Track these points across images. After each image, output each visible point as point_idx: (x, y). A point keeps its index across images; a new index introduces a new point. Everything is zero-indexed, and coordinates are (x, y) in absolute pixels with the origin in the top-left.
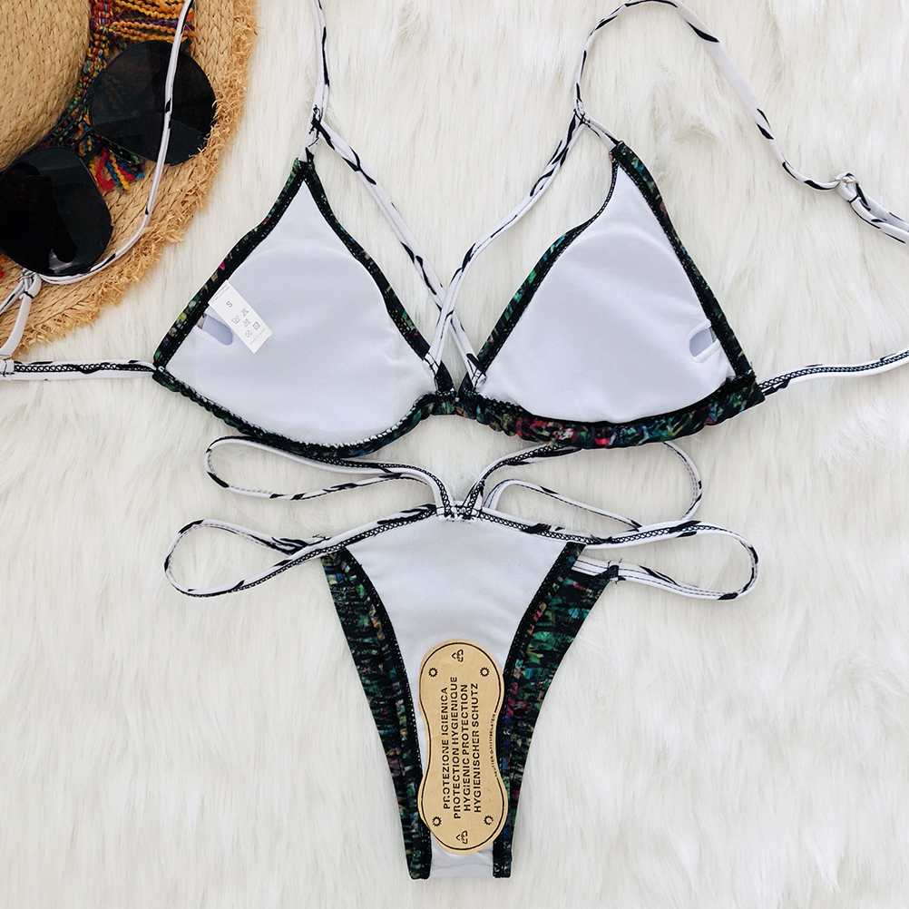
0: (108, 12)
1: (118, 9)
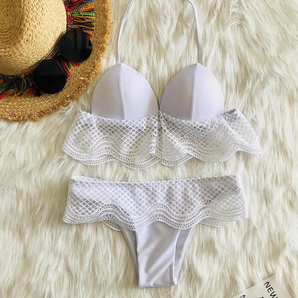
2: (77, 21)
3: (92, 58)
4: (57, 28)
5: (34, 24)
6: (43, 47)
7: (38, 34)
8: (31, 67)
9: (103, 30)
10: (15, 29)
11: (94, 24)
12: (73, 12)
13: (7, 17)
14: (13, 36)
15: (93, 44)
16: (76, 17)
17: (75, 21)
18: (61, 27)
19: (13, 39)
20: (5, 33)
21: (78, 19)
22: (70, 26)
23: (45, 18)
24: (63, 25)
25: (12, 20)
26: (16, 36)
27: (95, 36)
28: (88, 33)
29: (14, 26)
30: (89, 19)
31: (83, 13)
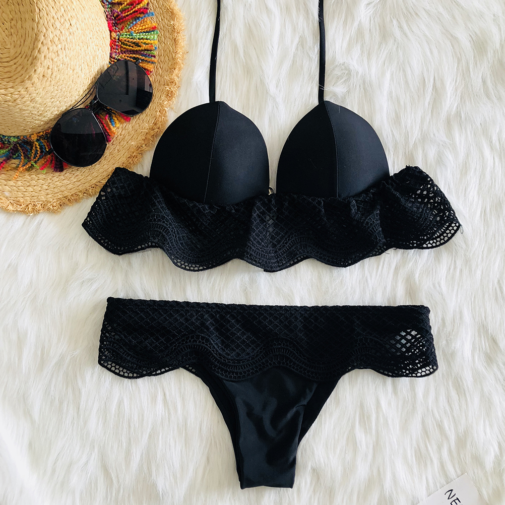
0: (118, 50)
1: (122, 49)
2: (128, 47)
3: (151, 108)
4: (94, 58)
5: (55, 49)
6: (69, 88)
7: (61, 65)
8: (49, 121)
9: (170, 63)
10: (24, 56)
11: (155, 53)
12: (121, 32)
13: (10, 37)
14: (19, 68)
15: (154, 85)
16: (125, 41)
17: (125, 48)
18: (100, 57)
19: (20, 74)
20: (6, 64)
21: (130, 43)
22: (116, 55)
23: (73, 41)
24: (104, 53)
25: (19, 42)
26: (25, 68)
27: (157, 74)
28: (146, 67)
29: (22, 53)
30: (147, 44)
31: (138, 34)
